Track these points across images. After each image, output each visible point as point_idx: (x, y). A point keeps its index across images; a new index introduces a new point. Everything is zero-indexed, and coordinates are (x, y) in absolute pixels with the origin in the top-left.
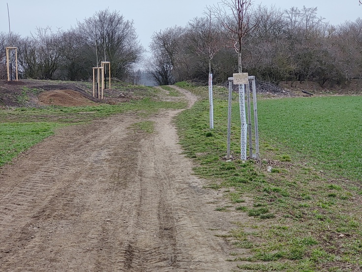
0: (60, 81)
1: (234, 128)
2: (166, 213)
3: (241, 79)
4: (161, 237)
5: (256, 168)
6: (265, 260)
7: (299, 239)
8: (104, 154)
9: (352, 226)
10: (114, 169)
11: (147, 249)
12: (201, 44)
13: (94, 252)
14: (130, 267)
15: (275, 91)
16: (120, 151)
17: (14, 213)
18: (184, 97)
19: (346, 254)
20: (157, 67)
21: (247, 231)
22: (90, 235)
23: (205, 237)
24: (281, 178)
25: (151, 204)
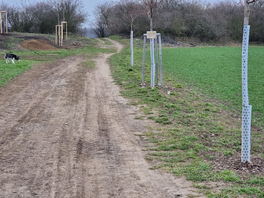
0: (34, 34)
1: (146, 66)
2: (102, 119)
3: (151, 35)
4: (100, 135)
5: (161, 92)
6: (165, 150)
7: (186, 137)
8: (63, 81)
9: (220, 129)
10: (69, 91)
11: (91, 143)
12: (126, 12)
13: (58, 144)
14: (80, 153)
15: (172, 43)
16: (74, 80)
17: (6, 118)
18: (114, 45)
19: (215, 146)
20: (97, 26)
21: (155, 132)
22: (55, 133)
23: (128, 136)
24: (176, 99)
25: (94, 114)
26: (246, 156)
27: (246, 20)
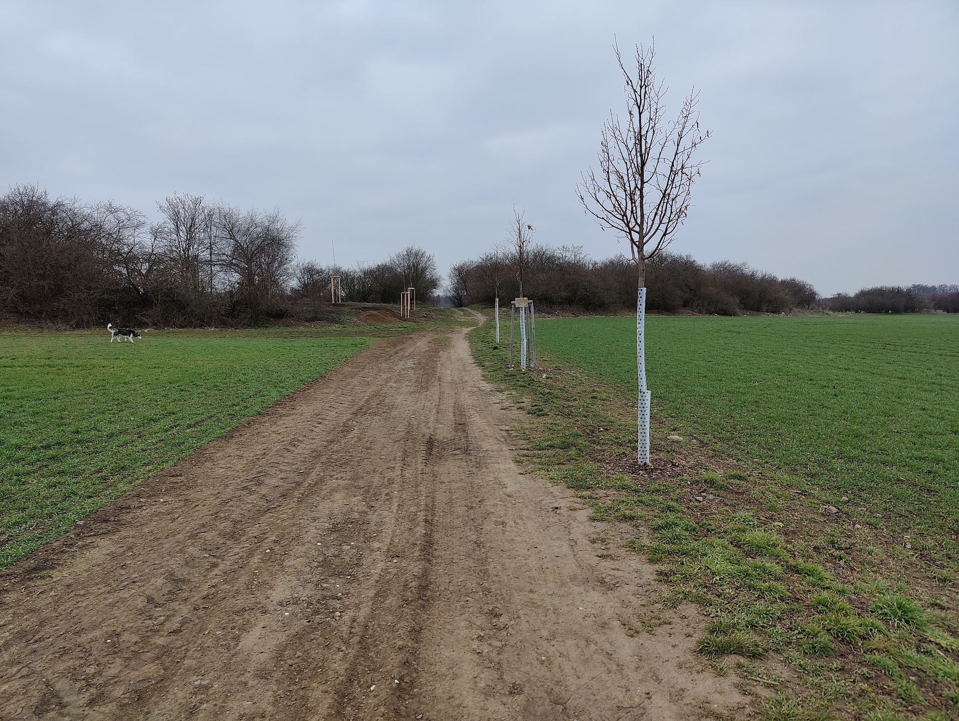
0: (374, 304)
1: (516, 343)
2: (459, 411)
3: (521, 302)
4: (456, 431)
5: (534, 375)
6: (540, 450)
7: (567, 432)
8: (410, 363)
9: (610, 422)
10: (417, 375)
11: (445, 441)
12: (489, 274)
13: (402, 442)
14: (430, 454)
15: (549, 313)
16: (423, 361)
17: (337, 410)
18: (475, 317)
19: (605, 444)
20: (453, 293)
21: (526, 426)
22: (398, 429)
23: (492, 431)
24: (554, 384)
25: (448, 404)
26: (645, 455)
27: (641, 281)
